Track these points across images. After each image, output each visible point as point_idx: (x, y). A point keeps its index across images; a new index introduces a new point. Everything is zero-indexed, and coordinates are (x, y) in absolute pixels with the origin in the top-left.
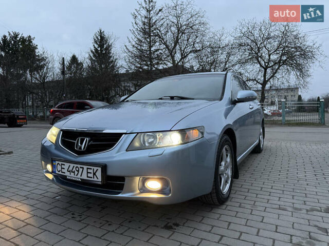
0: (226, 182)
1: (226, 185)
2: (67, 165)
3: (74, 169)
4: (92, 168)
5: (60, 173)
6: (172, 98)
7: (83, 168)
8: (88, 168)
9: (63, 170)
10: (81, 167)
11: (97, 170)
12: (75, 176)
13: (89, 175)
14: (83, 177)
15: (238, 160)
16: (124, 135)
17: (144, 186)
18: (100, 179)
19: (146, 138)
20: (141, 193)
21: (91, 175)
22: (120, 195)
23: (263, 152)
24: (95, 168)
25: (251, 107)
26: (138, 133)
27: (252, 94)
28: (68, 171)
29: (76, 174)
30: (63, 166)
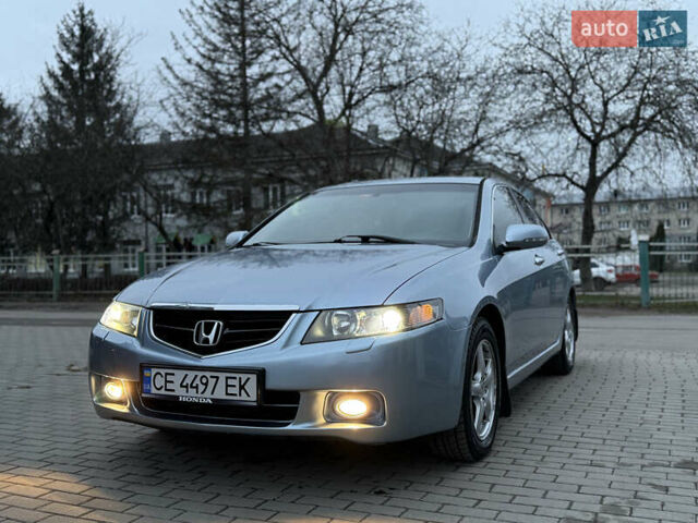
0: (485, 418)
1: (484, 424)
2: (180, 374)
3: (197, 381)
4: (237, 375)
5: (163, 392)
6: (365, 240)
7: (217, 378)
8: (227, 378)
9: (169, 386)
10: (212, 377)
11: (248, 379)
12: (199, 395)
13: (230, 390)
14: (216, 396)
15: (509, 377)
16: (294, 315)
17: (334, 411)
18: (253, 397)
19: (335, 321)
20: (328, 422)
21: (235, 390)
22: (290, 427)
23: (574, 372)
24: (244, 377)
25: (538, 260)
26: (321, 311)
27: (537, 232)
28: (182, 386)
29: (200, 391)
30: (169, 378)
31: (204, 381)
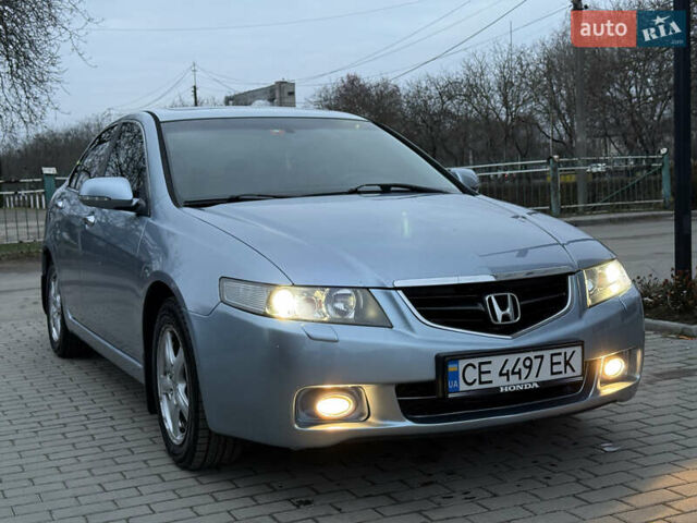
2: (498, 361)
3: (520, 365)
4: (563, 351)
5: (477, 386)
6: (385, 189)
7: (542, 357)
8: (552, 355)
9: (485, 378)
10: (536, 357)
11: (573, 352)
12: (523, 381)
13: (556, 368)
14: (541, 379)
18: (578, 371)
21: (560, 368)
24: (569, 351)
28: (501, 374)
29: (523, 376)
30: (484, 368)
31: (528, 363)
